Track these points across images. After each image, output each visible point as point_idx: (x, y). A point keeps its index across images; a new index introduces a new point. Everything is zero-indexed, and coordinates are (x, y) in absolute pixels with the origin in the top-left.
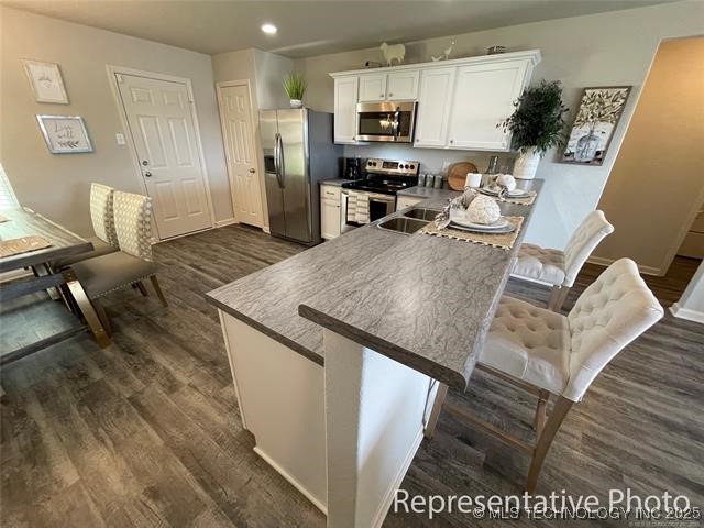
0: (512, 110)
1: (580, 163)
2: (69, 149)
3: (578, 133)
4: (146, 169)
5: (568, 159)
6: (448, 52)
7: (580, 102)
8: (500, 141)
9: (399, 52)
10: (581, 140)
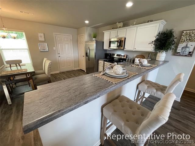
0: (155, 39)
1: (182, 56)
2: (43, 51)
3: (181, 46)
4: (59, 55)
5: (178, 54)
6: (135, 23)
7: (181, 35)
8: (151, 48)
9: (121, 24)
10: (183, 48)
